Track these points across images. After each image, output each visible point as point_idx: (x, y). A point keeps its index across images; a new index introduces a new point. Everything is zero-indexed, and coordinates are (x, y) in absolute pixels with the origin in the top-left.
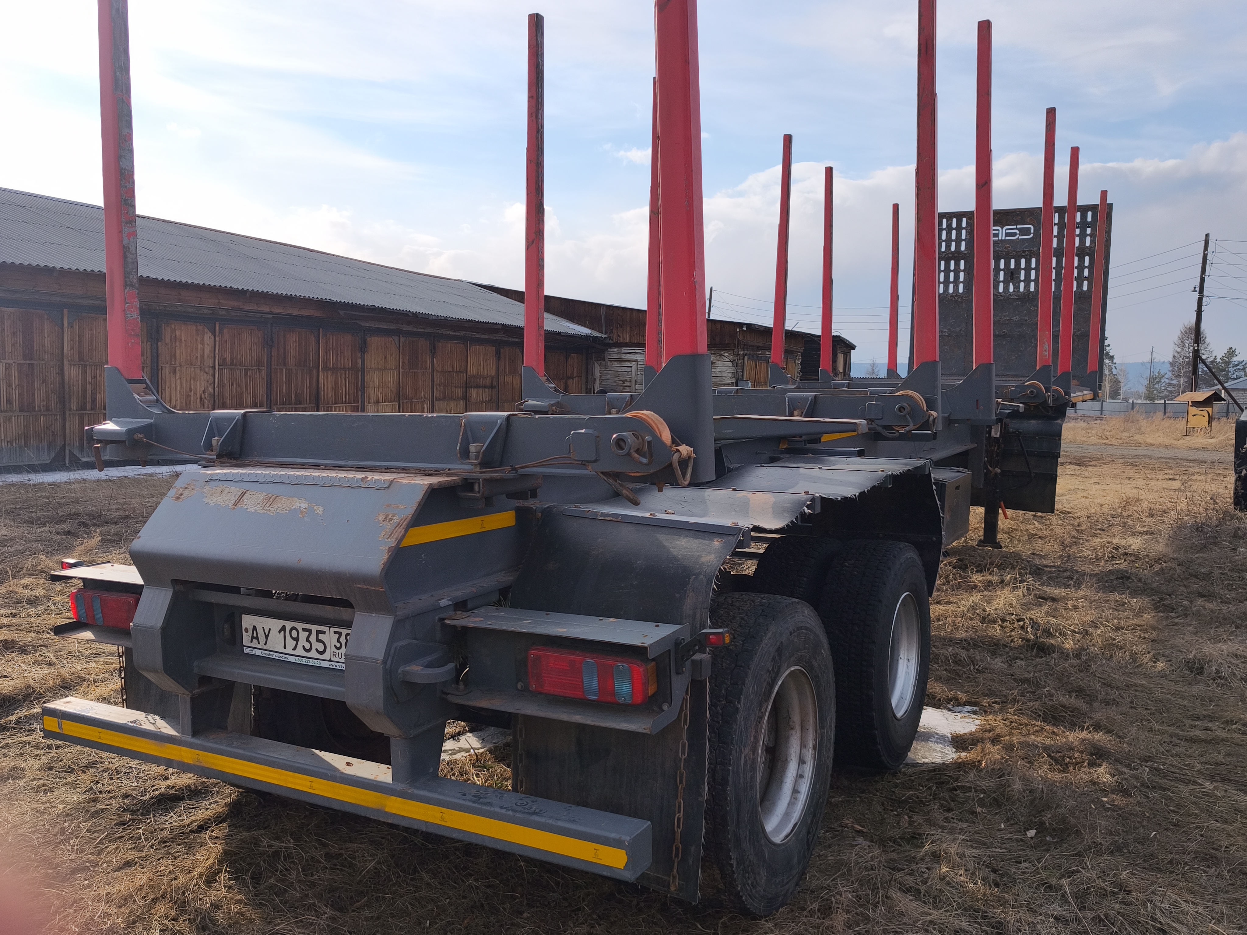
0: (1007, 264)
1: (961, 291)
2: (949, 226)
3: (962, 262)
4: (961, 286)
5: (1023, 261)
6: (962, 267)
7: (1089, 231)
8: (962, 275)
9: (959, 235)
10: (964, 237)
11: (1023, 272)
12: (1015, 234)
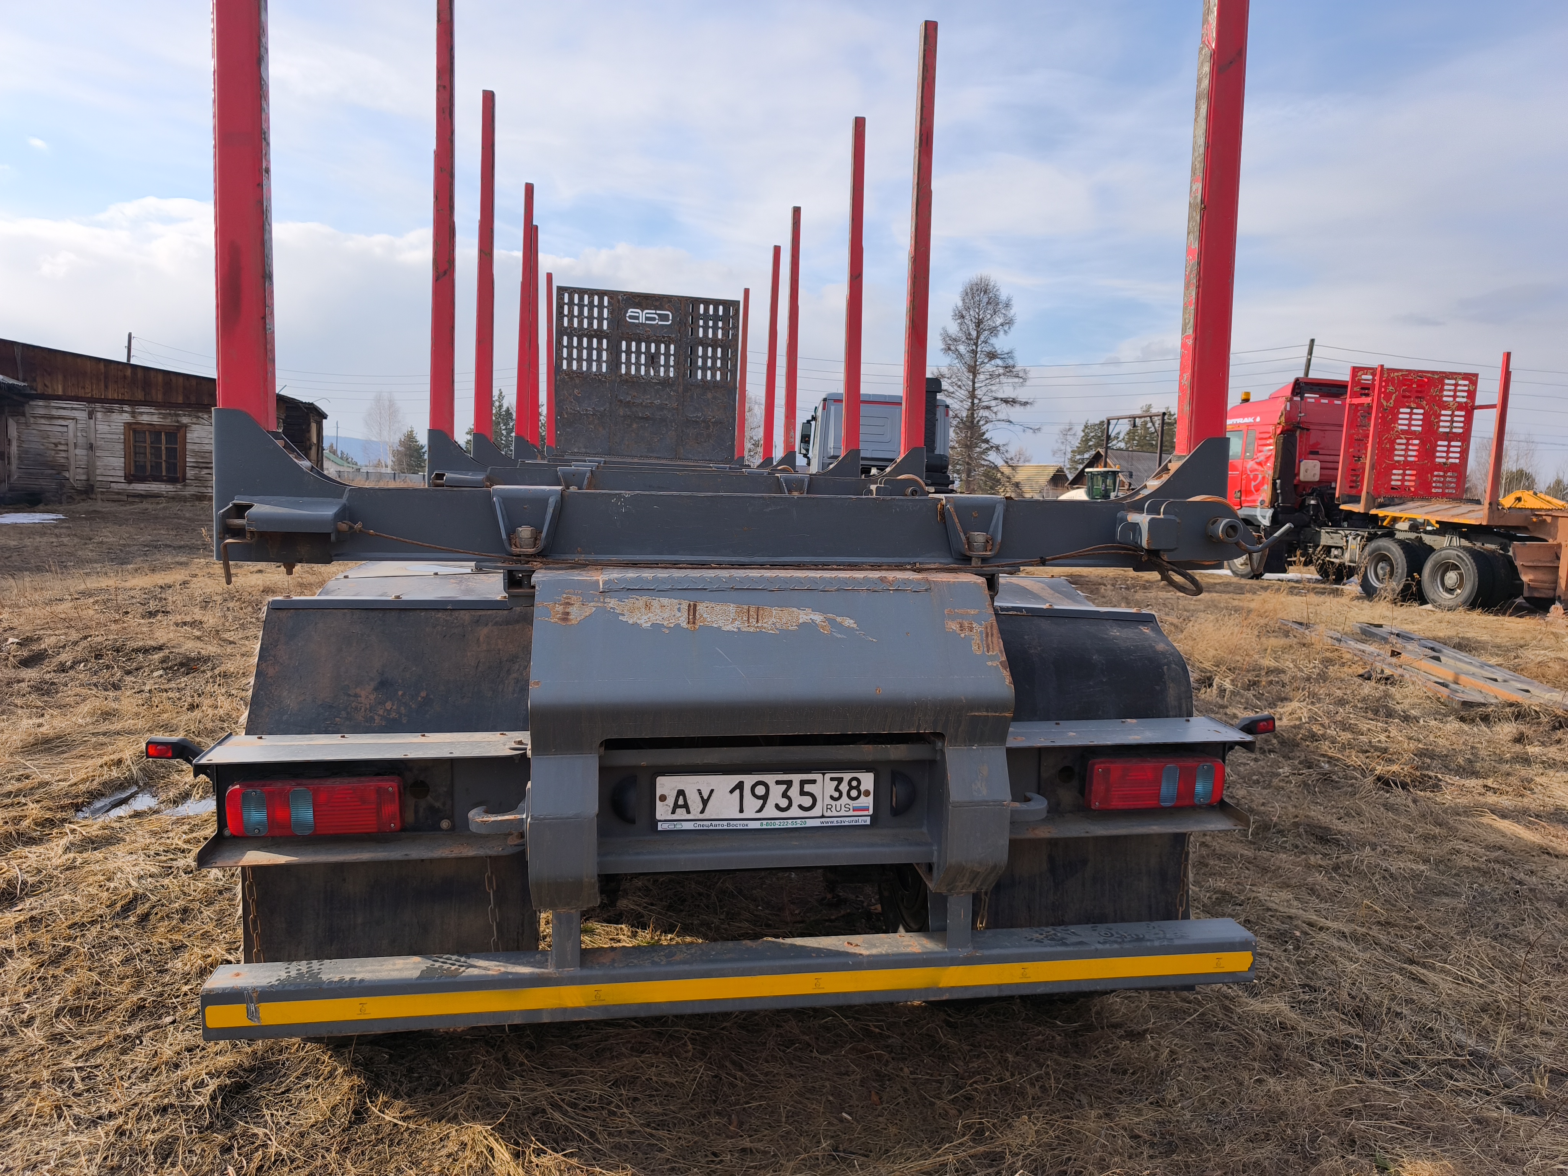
0: (648, 348)
1: (604, 370)
2: (591, 302)
3: (605, 341)
4: (604, 365)
5: (663, 346)
6: (605, 346)
7: (720, 324)
8: (604, 354)
9: (601, 313)
10: (605, 316)
11: (662, 358)
12: (654, 319)
